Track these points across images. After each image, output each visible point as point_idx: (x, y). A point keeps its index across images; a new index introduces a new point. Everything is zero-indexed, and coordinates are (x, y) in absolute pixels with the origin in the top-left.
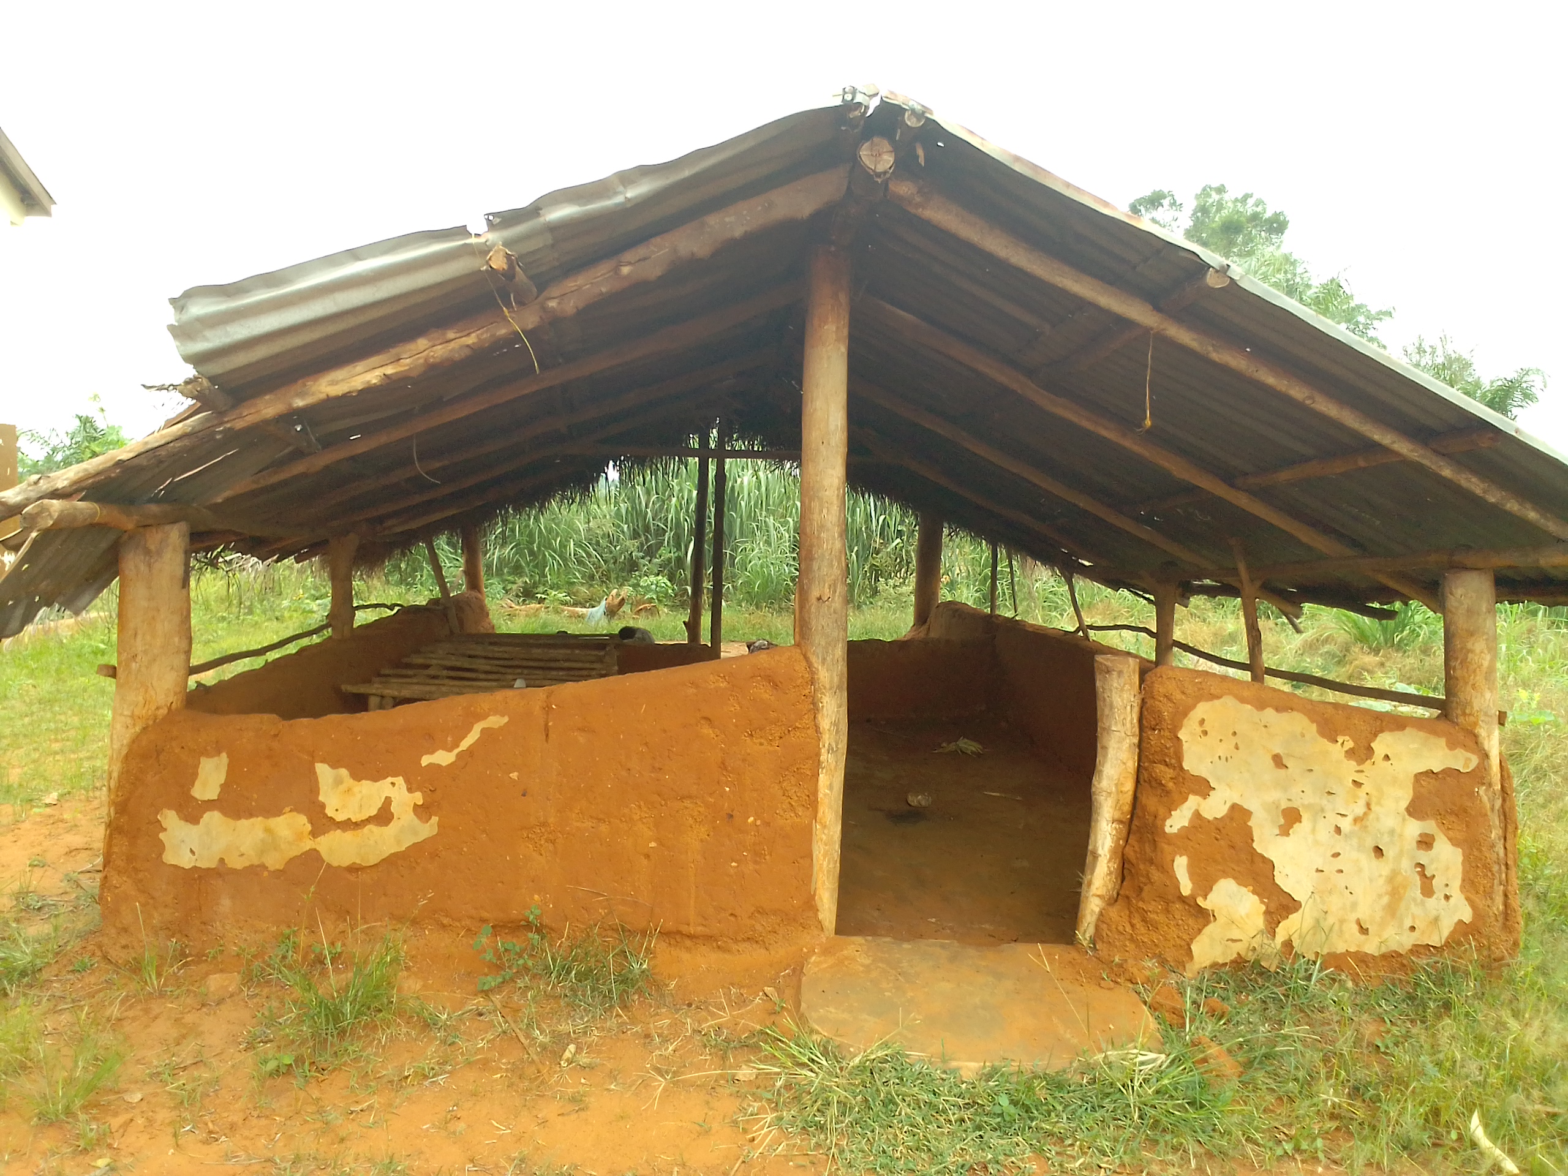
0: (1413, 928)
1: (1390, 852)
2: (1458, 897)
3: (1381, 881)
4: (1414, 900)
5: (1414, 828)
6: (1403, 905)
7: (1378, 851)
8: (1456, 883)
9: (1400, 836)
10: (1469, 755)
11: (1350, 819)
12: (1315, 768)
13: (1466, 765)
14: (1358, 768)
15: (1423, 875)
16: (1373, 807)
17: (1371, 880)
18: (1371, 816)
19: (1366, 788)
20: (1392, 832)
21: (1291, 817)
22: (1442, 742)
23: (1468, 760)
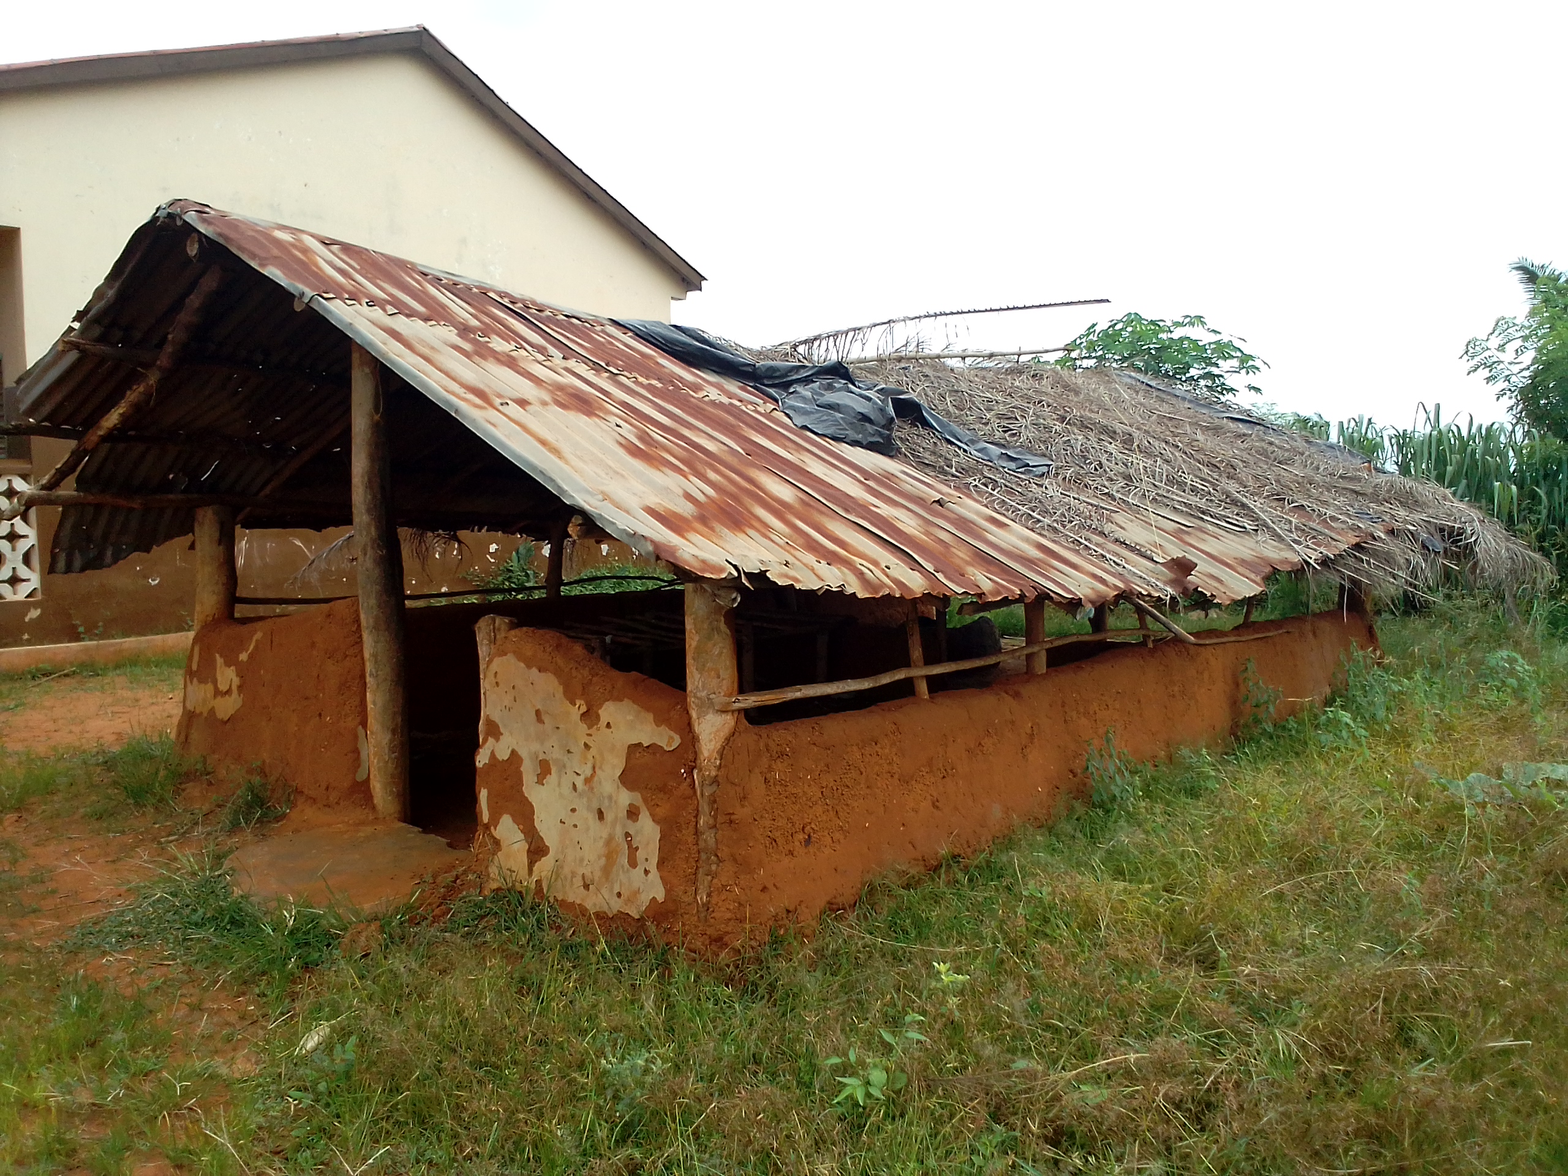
0: (619, 895)
1: (609, 816)
2: (654, 874)
3: (601, 843)
4: (623, 866)
5: (625, 798)
6: (615, 869)
7: (601, 815)
8: (654, 860)
9: (616, 802)
10: (672, 733)
11: (582, 777)
12: (561, 726)
13: (669, 744)
14: (589, 732)
15: (629, 843)
16: (597, 770)
17: (595, 840)
18: (596, 779)
19: (593, 751)
20: (610, 797)
21: (544, 770)
22: (651, 717)
23: (671, 738)
